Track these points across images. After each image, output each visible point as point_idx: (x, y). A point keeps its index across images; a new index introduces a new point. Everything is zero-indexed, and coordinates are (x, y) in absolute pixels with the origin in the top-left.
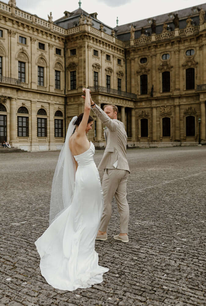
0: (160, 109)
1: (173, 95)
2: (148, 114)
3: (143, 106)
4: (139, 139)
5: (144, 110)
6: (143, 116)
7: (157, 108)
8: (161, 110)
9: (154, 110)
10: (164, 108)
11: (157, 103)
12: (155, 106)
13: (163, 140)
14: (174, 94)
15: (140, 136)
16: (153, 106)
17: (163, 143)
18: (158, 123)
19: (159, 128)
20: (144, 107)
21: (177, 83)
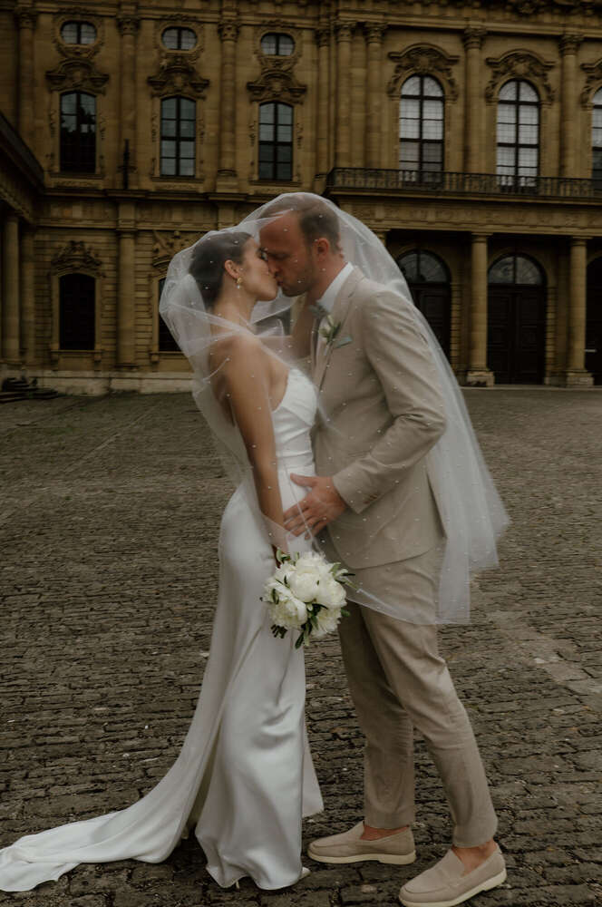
0: (151, 241)
1: (215, 194)
2: (97, 255)
3: (75, 220)
4: (55, 356)
5: (78, 239)
6: (77, 264)
7: (136, 234)
8: (157, 246)
9: (128, 244)
10: (171, 241)
11: (139, 217)
12: (130, 226)
13: (164, 363)
14: (219, 191)
15: (56, 346)
16: (122, 225)
17: (160, 375)
18: (144, 295)
19: (145, 315)
20: (80, 225)
21: (228, 148)
